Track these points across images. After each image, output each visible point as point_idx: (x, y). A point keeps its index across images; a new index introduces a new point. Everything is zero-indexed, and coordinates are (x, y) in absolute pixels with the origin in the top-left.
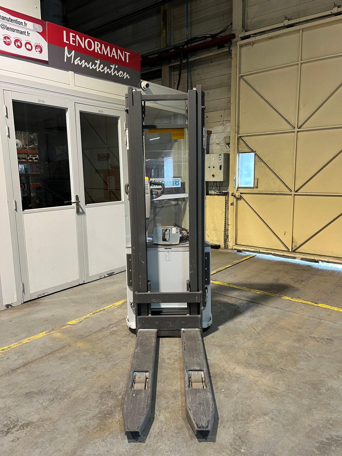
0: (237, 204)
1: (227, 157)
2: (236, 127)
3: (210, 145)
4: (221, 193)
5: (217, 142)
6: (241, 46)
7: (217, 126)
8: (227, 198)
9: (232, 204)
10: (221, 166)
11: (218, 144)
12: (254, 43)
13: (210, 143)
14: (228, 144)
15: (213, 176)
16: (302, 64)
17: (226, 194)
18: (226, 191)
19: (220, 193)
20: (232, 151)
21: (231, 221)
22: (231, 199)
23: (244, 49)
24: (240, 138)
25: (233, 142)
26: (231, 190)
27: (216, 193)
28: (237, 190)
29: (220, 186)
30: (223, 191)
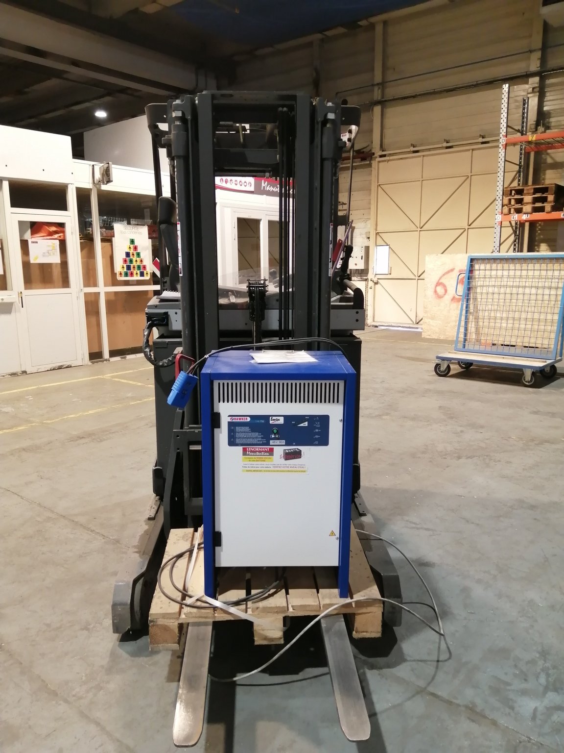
0: (375, 288)
1: (367, 249)
2: (375, 224)
3: (354, 239)
6: (379, 162)
7: (360, 223)
8: (367, 282)
9: (371, 288)
10: (362, 257)
12: (388, 161)
14: (369, 238)
15: (356, 264)
16: (422, 180)
20: (371, 244)
22: (371, 284)
23: (381, 164)
24: (377, 234)
25: (373, 237)
26: (370, 276)
28: (375, 276)
29: (361, 273)
30: (364, 277)
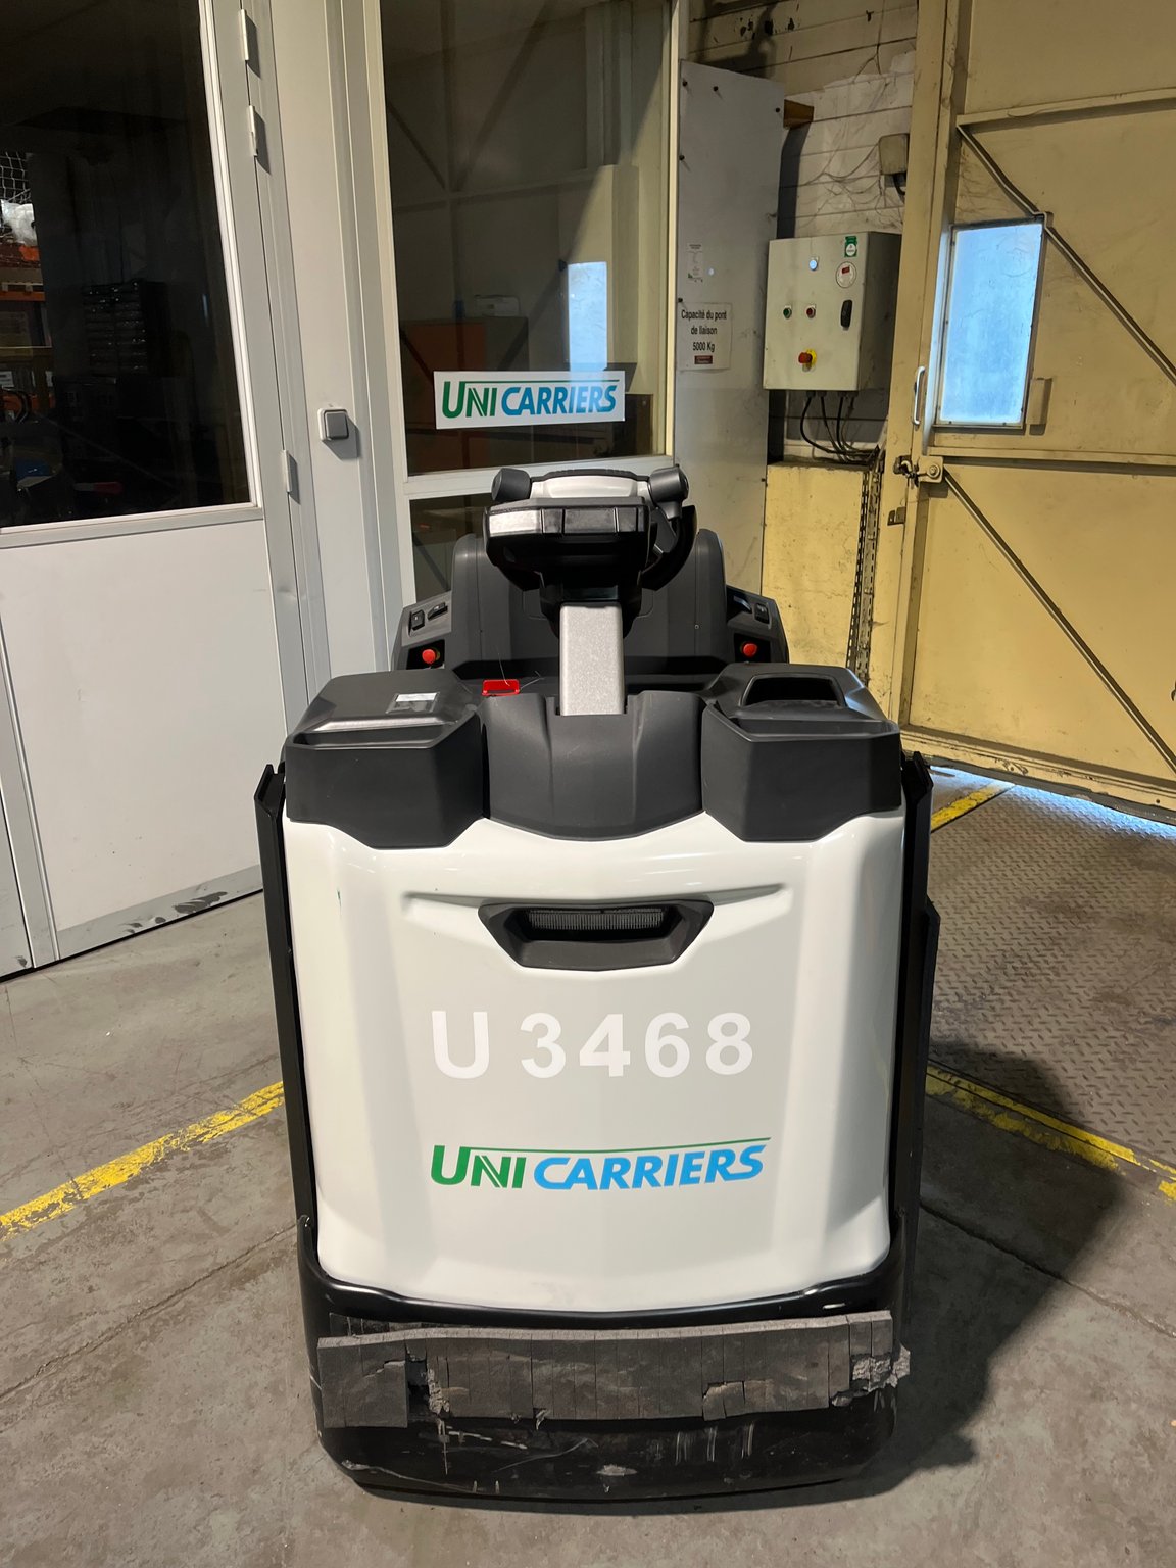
0: (922, 517)
1: (885, 253)
2: (949, 72)
3: (801, 191)
4: (845, 453)
5: (836, 169)
7: (845, 77)
8: (871, 480)
9: (897, 518)
10: (847, 307)
11: (841, 180)
13: (803, 179)
14: (898, 179)
15: (806, 360)
17: (869, 462)
18: (871, 446)
19: (838, 452)
20: (912, 218)
21: (886, 606)
22: (895, 491)
24: (962, 136)
25: (925, 162)
26: (896, 439)
27: (819, 453)
28: (930, 442)
29: (839, 419)
30: (858, 445)
